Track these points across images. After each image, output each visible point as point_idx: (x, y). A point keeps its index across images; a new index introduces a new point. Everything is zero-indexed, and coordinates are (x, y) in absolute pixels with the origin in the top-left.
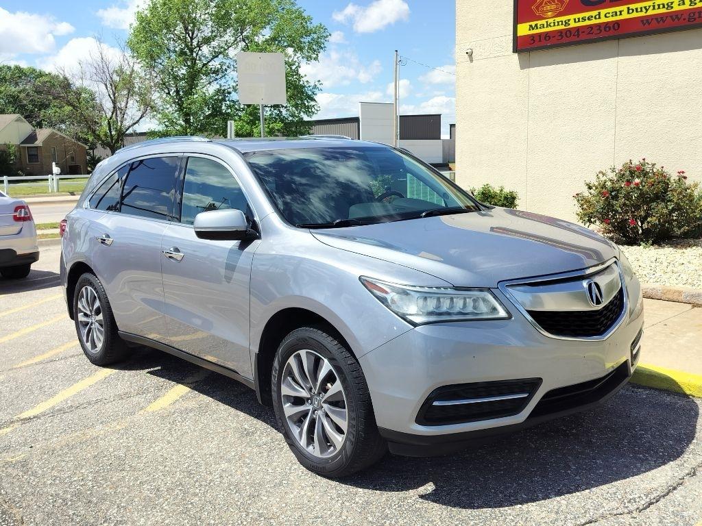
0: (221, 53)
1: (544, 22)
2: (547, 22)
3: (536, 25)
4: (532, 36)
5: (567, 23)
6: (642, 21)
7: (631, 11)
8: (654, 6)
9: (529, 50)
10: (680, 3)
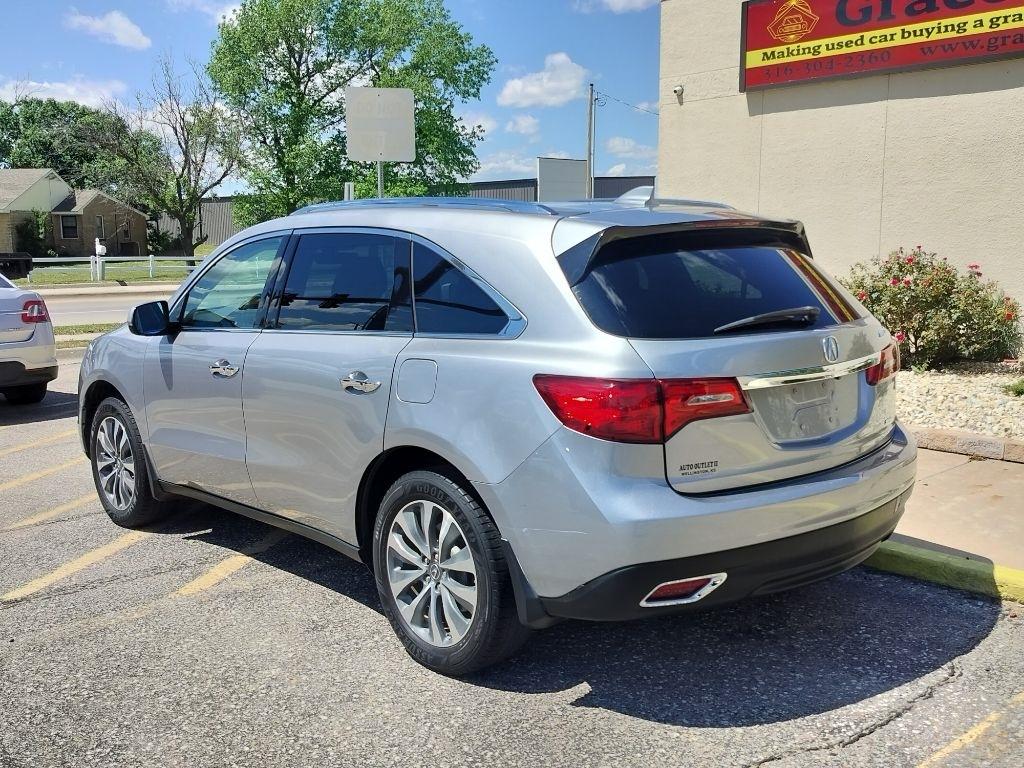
0: (339, 85)
1: (783, 48)
2: (788, 49)
3: (773, 53)
4: (767, 69)
5: (816, 50)
6: (922, 49)
7: (906, 35)
8: (939, 28)
9: (762, 89)
10: (978, 23)
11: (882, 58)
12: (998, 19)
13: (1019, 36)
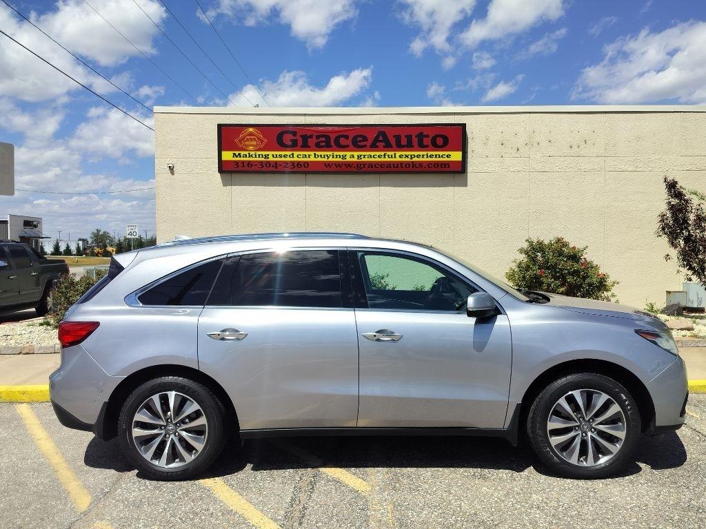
1: (247, 153)
2: (249, 154)
3: (239, 154)
4: (237, 163)
5: (266, 156)
6: (325, 164)
7: (316, 156)
8: (333, 156)
9: (231, 172)
10: (351, 156)
11: (304, 166)
12: (361, 156)
13: (371, 164)
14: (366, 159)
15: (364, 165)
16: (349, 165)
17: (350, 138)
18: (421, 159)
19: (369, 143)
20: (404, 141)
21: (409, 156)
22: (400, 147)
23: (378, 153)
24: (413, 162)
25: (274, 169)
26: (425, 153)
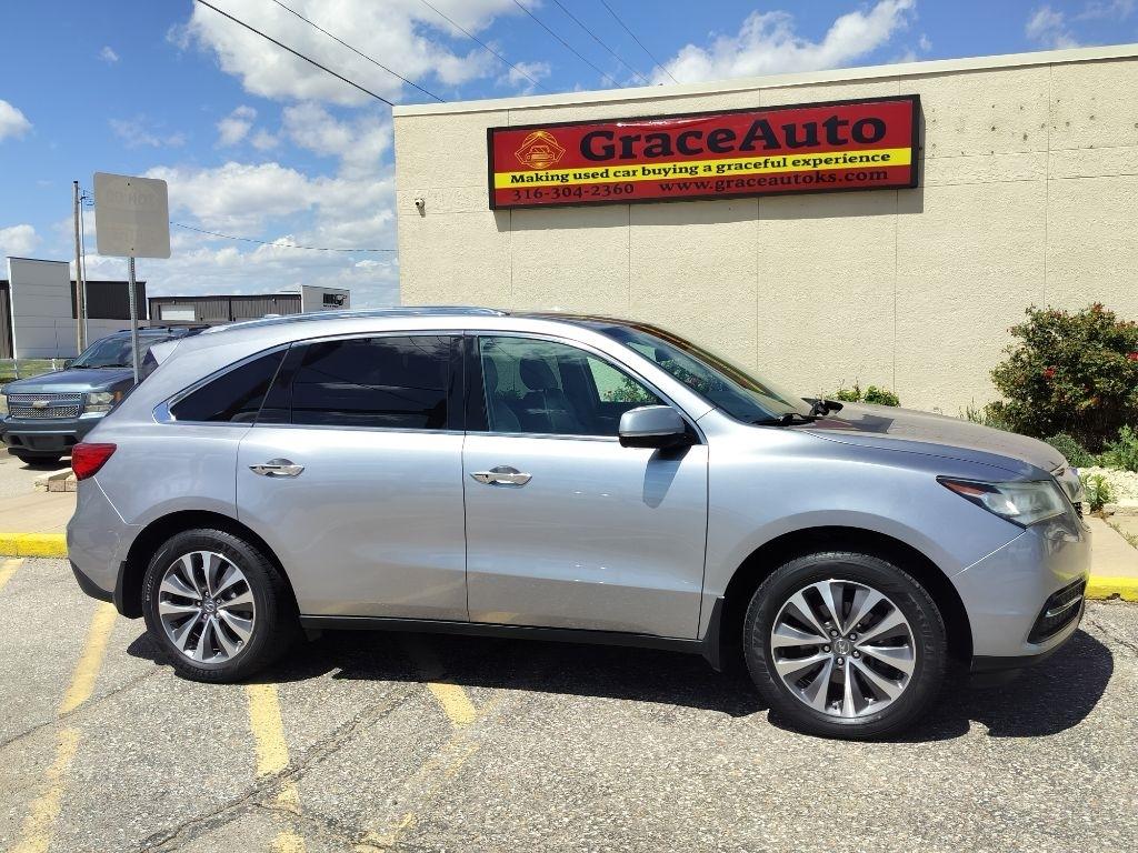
1: (532, 174)
2: (537, 174)
3: (522, 177)
4: (517, 191)
5: (564, 178)
6: (661, 186)
7: (646, 172)
8: (675, 169)
9: (510, 208)
10: (707, 168)
11: (626, 190)
12: (723, 166)
13: (740, 181)
14: (733, 172)
15: (728, 182)
16: (702, 183)
17: (705, 136)
18: (833, 166)
19: (737, 143)
20: (801, 137)
21: (811, 162)
22: (794, 146)
23: (753, 160)
24: (818, 172)
25: (577, 199)
26: (839, 154)
